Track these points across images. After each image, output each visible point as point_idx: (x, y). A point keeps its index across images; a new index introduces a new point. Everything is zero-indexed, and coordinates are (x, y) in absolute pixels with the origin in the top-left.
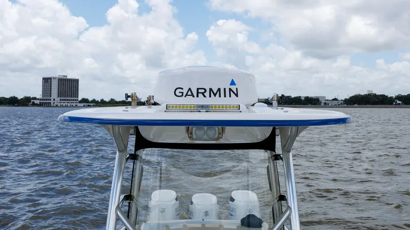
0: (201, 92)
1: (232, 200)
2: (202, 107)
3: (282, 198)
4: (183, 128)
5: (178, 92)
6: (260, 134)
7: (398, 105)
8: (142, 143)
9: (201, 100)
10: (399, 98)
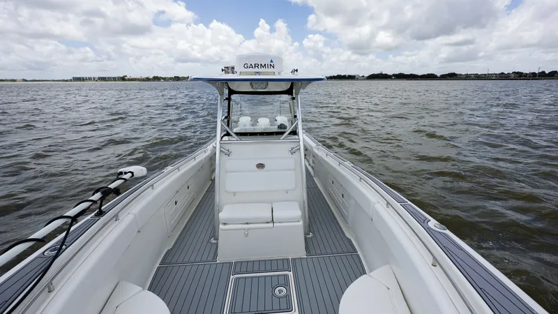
0: (256, 66)
1: (276, 120)
2: (257, 73)
3: (295, 116)
4: (249, 83)
5: (246, 66)
6: (286, 86)
7: (393, 80)
8: (231, 92)
9: (257, 70)
10: (394, 75)
